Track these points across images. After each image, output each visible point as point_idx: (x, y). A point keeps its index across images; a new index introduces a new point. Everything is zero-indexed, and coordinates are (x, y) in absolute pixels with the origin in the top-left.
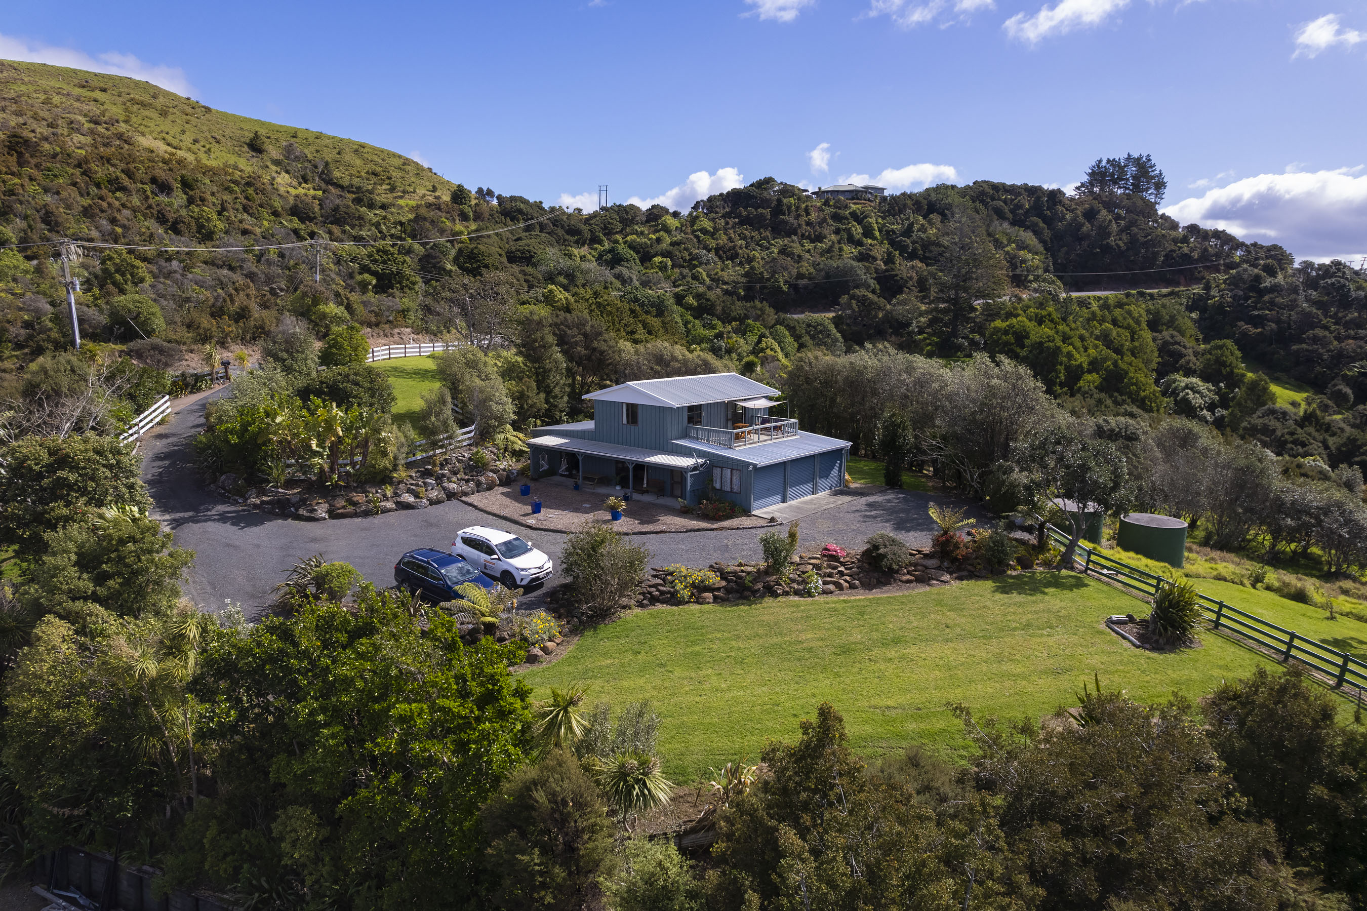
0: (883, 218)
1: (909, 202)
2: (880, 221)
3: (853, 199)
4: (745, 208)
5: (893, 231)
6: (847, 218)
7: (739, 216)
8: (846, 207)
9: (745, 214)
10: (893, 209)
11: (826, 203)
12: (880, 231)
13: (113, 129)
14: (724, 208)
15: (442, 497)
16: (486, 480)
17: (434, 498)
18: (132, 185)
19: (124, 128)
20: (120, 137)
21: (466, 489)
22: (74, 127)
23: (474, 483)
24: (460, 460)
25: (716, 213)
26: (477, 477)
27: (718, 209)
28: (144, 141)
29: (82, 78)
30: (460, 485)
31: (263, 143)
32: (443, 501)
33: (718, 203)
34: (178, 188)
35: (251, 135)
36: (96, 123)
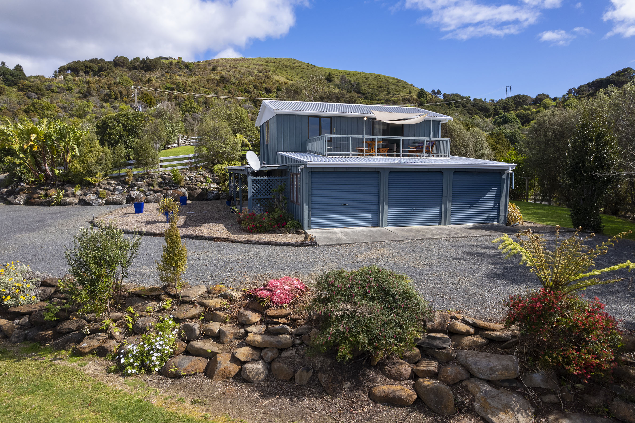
13: (265, 74)
14: (589, 91)
15: (119, 200)
16: (173, 193)
17: (111, 199)
18: (256, 91)
19: (271, 73)
20: (267, 77)
21: (151, 198)
22: (250, 74)
23: (162, 194)
24: (165, 177)
25: (583, 94)
26: (168, 190)
27: (584, 92)
28: (276, 78)
29: (269, 60)
30: (147, 194)
31: (332, 77)
32: (120, 203)
33: (585, 89)
34: (274, 92)
35: (328, 74)
36: (260, 72)
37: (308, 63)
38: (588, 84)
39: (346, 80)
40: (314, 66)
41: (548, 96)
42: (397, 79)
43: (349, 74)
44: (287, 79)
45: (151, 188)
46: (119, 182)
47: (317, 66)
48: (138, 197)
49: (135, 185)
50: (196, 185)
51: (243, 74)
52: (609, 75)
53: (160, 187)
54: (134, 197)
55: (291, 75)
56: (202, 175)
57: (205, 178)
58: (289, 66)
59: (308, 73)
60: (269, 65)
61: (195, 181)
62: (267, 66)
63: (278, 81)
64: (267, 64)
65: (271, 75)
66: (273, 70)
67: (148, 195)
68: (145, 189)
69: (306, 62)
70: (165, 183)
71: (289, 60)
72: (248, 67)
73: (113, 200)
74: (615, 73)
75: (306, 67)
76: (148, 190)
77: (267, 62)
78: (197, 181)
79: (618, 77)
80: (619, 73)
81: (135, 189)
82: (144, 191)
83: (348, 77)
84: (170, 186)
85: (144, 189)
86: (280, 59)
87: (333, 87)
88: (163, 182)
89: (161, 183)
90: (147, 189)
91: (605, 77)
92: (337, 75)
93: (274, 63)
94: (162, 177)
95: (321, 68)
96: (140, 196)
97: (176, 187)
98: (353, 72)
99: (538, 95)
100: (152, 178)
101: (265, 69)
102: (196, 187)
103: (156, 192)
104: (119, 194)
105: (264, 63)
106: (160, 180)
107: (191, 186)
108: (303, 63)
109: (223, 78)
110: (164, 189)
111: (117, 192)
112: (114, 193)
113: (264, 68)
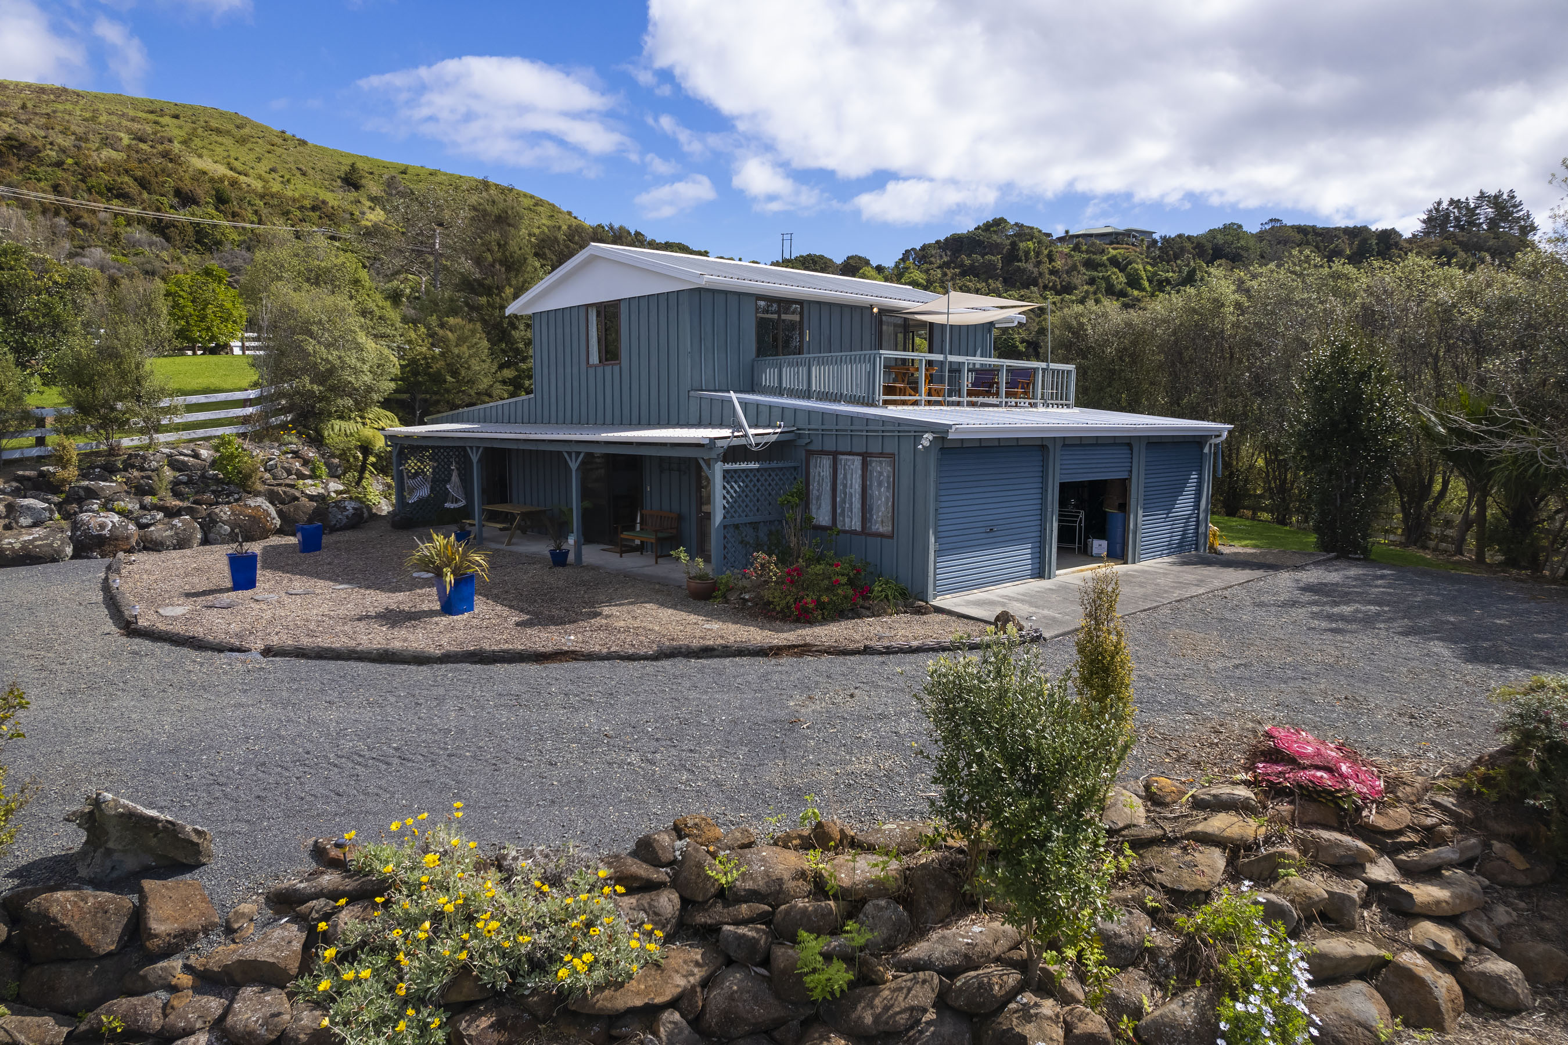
0: (1153, 266)
1: (1188, 246)
2: (1149, 268)
3: (1111, 243)
4: (969, 256)
5: (1168, 280)
6: (1103, 265)
7: (961, 265)
8: (1103, 252)
9: (967, 262)
10: (1167, 253)
11: (1077, 248)
12: (1150, 281)
13: (160, 148)
14: (941, 257)
15: (51, 545)
16: (233, 513)
17: (17, 546)
18: (145, 195)
19: (176, 147)
20: (165, 155)
21: (159, 531)
22: (106, 142)
23: (195, 519)
24: (183, 462)
25: (931, 263)
26: (211, 505)
27: (933, 259)
28: (198, 163)
29: (157, 107)
30: (144, 521)
31: (361, 177)
32: (54, 558)
33: (933, 252)
34: (208, 203)
35: (347, 168)
36: (142, 140)
37: (283, 132)
38: (938, 242)
39: (401, 188)
40: (303, 143)
41: (867, 263)
42: (532, 197)
43: (404, 172)
44: (231, 169)
45: (148, 499)
46: (15, 484)
47: (311, 141)
48: (118, 533)
49: (91, 494)
50: (293, 486)
51: (79, 139)
52: (972, 228)
53: (177, 494)
54: (106, 532)
55: (242, 160)
56: (296, 454)
57: (306, 462)
58: (228, 133)
59: (290, 159)
60: (161, 120)
61: (285, 475)
62: (156, 123)
63: (205, 173)
64: (153, 117)
65: (177, 152)
66: (180, 139)
67: (148, 526)
68: (131, 504)
69: (277, 128)
70: (189, 482)
71: (222, 114)
72: (94, 119)
73: (24, 547)
75: (277, 140)
76: (143, 507)
77: (152, 112)
78: (289, 472)
79: (988, 235)
80: (987, 227)
81: (95, 507)
82: (131, 512)
83: (404, 183)
84: (213, 492)
85: (130, 506)
87: (369, 204)
88: (185, 479)
89: (176, 483)
90: (138, 506)
92: (371, 173)
93: (176, 117)
94: (175, 464)
95: (323, 150)
96: (126, 528)
97: (236, 496)
98: (414, 167)
99: (848, 258)
100: (142, 469)
101: (154, 133)
102: (297, 494)
103: (171, 513)
104: (35, 525)
106: (168, 473)
107: (280, 490)
108: (266, 128)
109: (14, 143)
110: (195, 502)
111: (24, 521)
112: (14, 525)
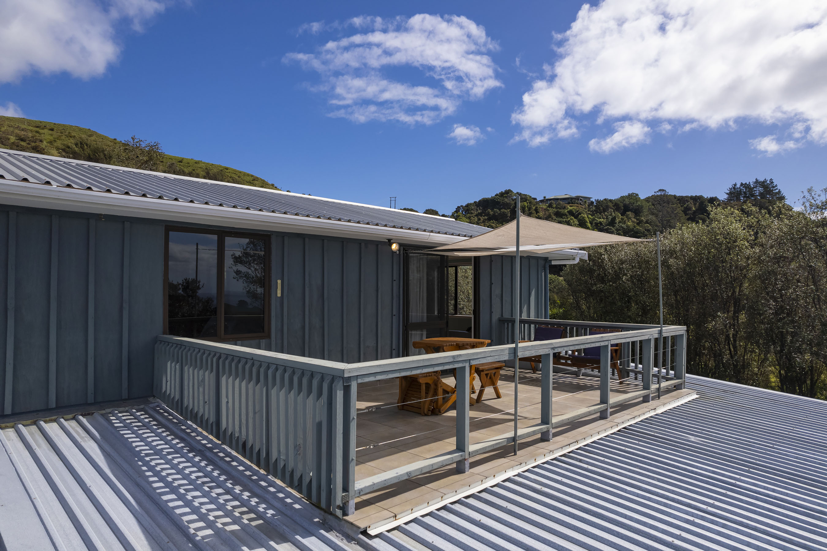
0: (592, 215)
1: (610, 204)
2: (590, 216)
3: (569, 203)
4: (492, 210)
5: (601, 223)
6: (566, 215)
7: (488, 214)
8: (564, 208)
9: (491, 213)
10: (599, 209)
11: (550, 206)
12: (591, 223)
13: (33, 144)
14: (477, 210)
27: (472, 211)
29: (42, 125)
36: (23, 140)
37: (115, 139)
38: (475, 202)
42: (252, 176)
43: (181, 162)
60: (41, 131)
62: (37, 132)
64: (37, 129)
65: (44, 147)
69: (112, 137)
74: (498, 193)
75: (110, 144)
77: (37, 127)
80: (502, 194)
86: (64, 125)
91: (490, 197)
92: (162, 162)
93: (52, 130)
101: (32, 137)
105: (31, 128)
108: (106, 137)
113: (30, 135)
